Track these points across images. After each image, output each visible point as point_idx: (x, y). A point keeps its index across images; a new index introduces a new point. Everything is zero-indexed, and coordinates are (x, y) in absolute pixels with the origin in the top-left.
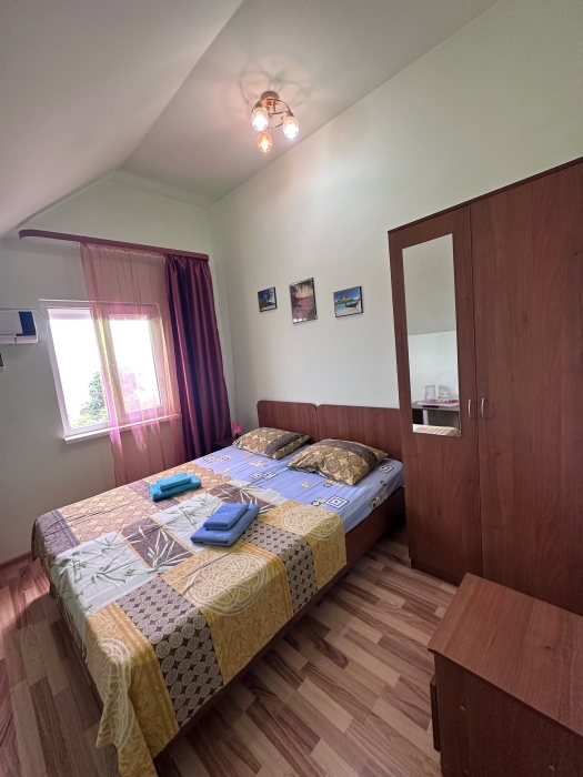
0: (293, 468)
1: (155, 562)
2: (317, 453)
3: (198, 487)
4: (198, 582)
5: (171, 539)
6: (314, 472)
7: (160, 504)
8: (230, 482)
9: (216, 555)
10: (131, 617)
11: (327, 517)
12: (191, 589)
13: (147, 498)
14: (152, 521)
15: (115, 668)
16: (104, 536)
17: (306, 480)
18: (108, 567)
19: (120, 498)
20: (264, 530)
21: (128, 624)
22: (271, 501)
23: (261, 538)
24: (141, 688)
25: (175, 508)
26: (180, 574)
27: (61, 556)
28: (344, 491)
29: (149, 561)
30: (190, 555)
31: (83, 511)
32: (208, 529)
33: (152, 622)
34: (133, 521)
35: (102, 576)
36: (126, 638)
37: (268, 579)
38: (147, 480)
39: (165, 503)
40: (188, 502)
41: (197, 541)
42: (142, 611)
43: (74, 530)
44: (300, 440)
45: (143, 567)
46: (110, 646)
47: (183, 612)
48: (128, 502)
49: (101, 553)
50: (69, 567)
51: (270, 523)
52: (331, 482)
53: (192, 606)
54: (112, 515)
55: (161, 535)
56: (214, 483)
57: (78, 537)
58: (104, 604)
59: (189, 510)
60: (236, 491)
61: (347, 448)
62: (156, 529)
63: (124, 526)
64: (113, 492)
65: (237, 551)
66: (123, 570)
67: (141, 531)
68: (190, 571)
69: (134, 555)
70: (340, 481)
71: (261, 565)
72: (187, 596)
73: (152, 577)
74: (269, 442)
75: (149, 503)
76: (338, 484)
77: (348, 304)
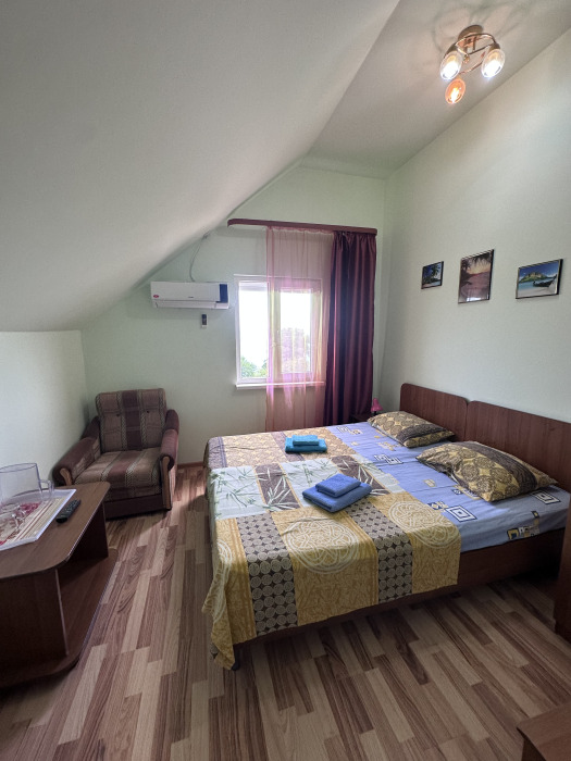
0: (422, 461)
1: (271, 501)
2: (454, 454)
3: (323, 451)
4: (296, 531)
5: (288, 487)
6: (445, 473)
7: (289, 456)
8: (353, 456)
9: (318, 515)
10: (241, 535)
11: (442, 524)
12: (289, 534)
13: (281, 448)
14: (279, 468)
15: (221, 565)
16: (244, 467)
17: (432, 478)
18: (239, 491)
19: (263, 441)
20: (369, 511)
21: (238, 538)
22: (387, 486)
23: (363, 517)
24: (234, 589)
25: (299, 463)
26: (285, 519)
27: (215, 471)
28: (474, 504)
29: (266, 499)
30: (297, 507)
31: (237, 443)
32: (318, 491)
33: (253, 545)
34: (266, 462)
35: (233, 496)
36: (233, 548)
37: (356, 557)
38: (286, 433)
39: (293, 456)
40: (312, 462)
41: (307, 497)
42: (249, 534)
43: (227, 455)
44: (440, 434)
45: (261, 501)
46: (223, 548)
47: (276, 549)
48: (267, 447)
49: (238, 479)
50: (216, 480)
51: (378, 508)
52: (463, 490)
53: (285, 548)
54: (254, 453)
55: (282, 482)
56: (340, 452)
57: (228, 461)
58: (228, 517)
59: (310, 469)
60: (356, 466)
61: (495, 459)
62: (279, 475)
63: (259, 464)
64: (261, 435)
65: (338, 520)
66: (248, 497)
67: (269, 473)
68: (293, 519)
69: (259, 490)
70: (474, 492)
71: (354, 542)
72: (284, 538)
73: (265, 511)
74: (404, 428)
75: (282, 452)
76: (471, 495)
77: (538, 282)
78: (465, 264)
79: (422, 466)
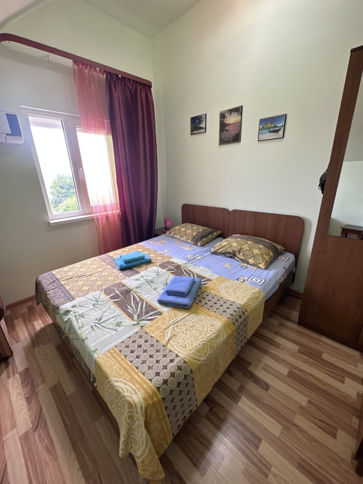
0: (215, 253)
1: (135, 317)
2: (235, 244)
3: (149, 262)
4: (174, 335)
5: (142, 300)
6: (231, 257)
7: (125, 272)
8: (171, 260)
9: (181, 315)
10: (131, 362)
11: (254, 291)
12: (171, 341)
13: (114, 268)
14: (124, 286)
15: (130, 405)
16: (91, 294)
17: (227, 263)
18: (101, 319)
19: (95, 266)
20: (210, 298)
21: (130, 367)
22: (207, 276)
23: (209, 303)
24: (151, 419)
25: (137, 276)
26: (157, 328)
27: (64, 307)
28: (259, 272)
29: (131, 316)
30: (160, 313)
31: (70, 274)
32: (168, 295)
33: (150, 368)
34: (109, 284)
35: (98, 325)
36: (132, 380)
37: (225, 336)
39: (128, 272)
40: (146, 273)
41: (161, 302)
42: (138, 357)
43: (68, 288)
44: (215, 234)
45: (127, 321)
46: (122, 385)
47: (172, 361)
48: (101, 270)
49: (93, 307)
50: (71, 316)
51: (213, 292)
52: (246, 265)
53: (177, 356)
54: (92, 278)
55: (134, 296)
56: (159, 260)
57: (72, 293)
58: (107, 348)
59: (149, 278)
60: (178, 267)
62: (128, 291)
63: (104, 287)
64: (89, 261)
65: (196, 313)
66: (113, 322)
67: (118, 292)
68: (165, 326)
69: (118, 311)
70: (253, 265)
71: (219, 326)
72: (169, 346)
73: (137, 329)
74: (194, 234)
75: (117, 272)
76: (251, 267)
77: (272, 130)
78: (223, 116)
79: (216, 256)
